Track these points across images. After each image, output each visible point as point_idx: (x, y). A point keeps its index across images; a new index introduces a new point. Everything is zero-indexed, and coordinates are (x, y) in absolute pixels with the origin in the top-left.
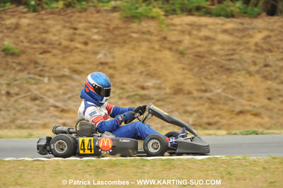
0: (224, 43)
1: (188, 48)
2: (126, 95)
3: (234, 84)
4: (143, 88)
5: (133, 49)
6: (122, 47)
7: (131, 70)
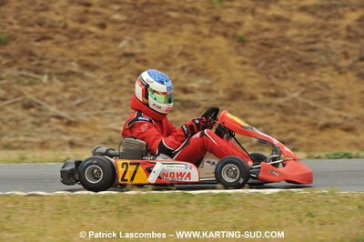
0: (302, 26)
1: (250, 33)
3: (317, 85)
4: (185, 91)
5: (171, 34)
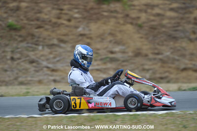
0: (171, 18)
1: (144, 23)
2: (100, 58)
3: (179, 48)
4: (112, 52)
5: (104, 23)
6: (96, 22)
7: (103, 39)
